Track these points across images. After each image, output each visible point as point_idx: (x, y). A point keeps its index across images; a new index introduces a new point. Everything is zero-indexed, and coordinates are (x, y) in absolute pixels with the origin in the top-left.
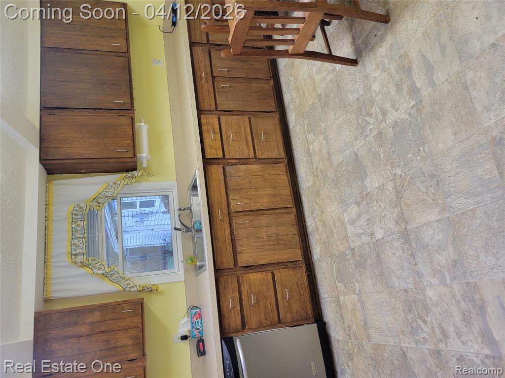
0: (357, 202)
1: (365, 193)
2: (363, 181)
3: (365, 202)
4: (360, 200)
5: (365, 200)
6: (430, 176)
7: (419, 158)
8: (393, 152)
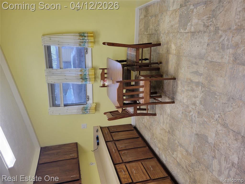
0: (213, 157)
1: (213, 146)
2: (208, 142)
3: (216, 151)
4: (214, 154)
5: (216, 150)
6: (228, 101)
7: (218, 101)
8: (208, 112)
